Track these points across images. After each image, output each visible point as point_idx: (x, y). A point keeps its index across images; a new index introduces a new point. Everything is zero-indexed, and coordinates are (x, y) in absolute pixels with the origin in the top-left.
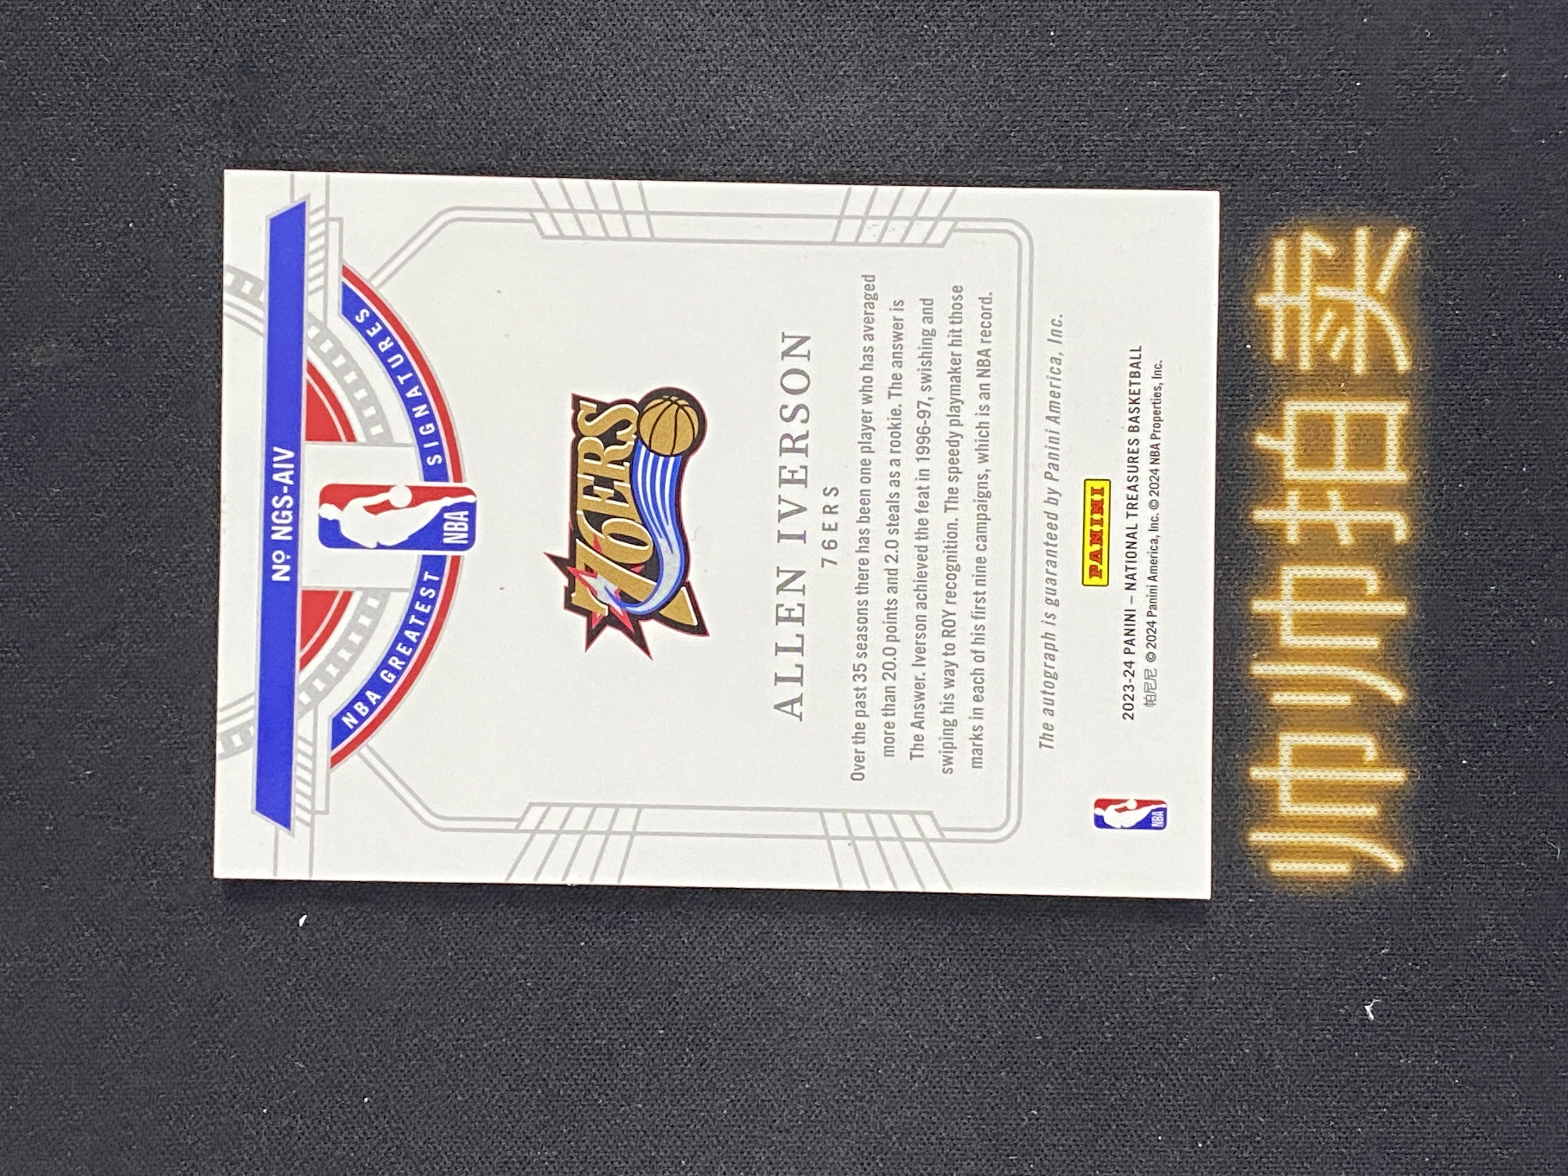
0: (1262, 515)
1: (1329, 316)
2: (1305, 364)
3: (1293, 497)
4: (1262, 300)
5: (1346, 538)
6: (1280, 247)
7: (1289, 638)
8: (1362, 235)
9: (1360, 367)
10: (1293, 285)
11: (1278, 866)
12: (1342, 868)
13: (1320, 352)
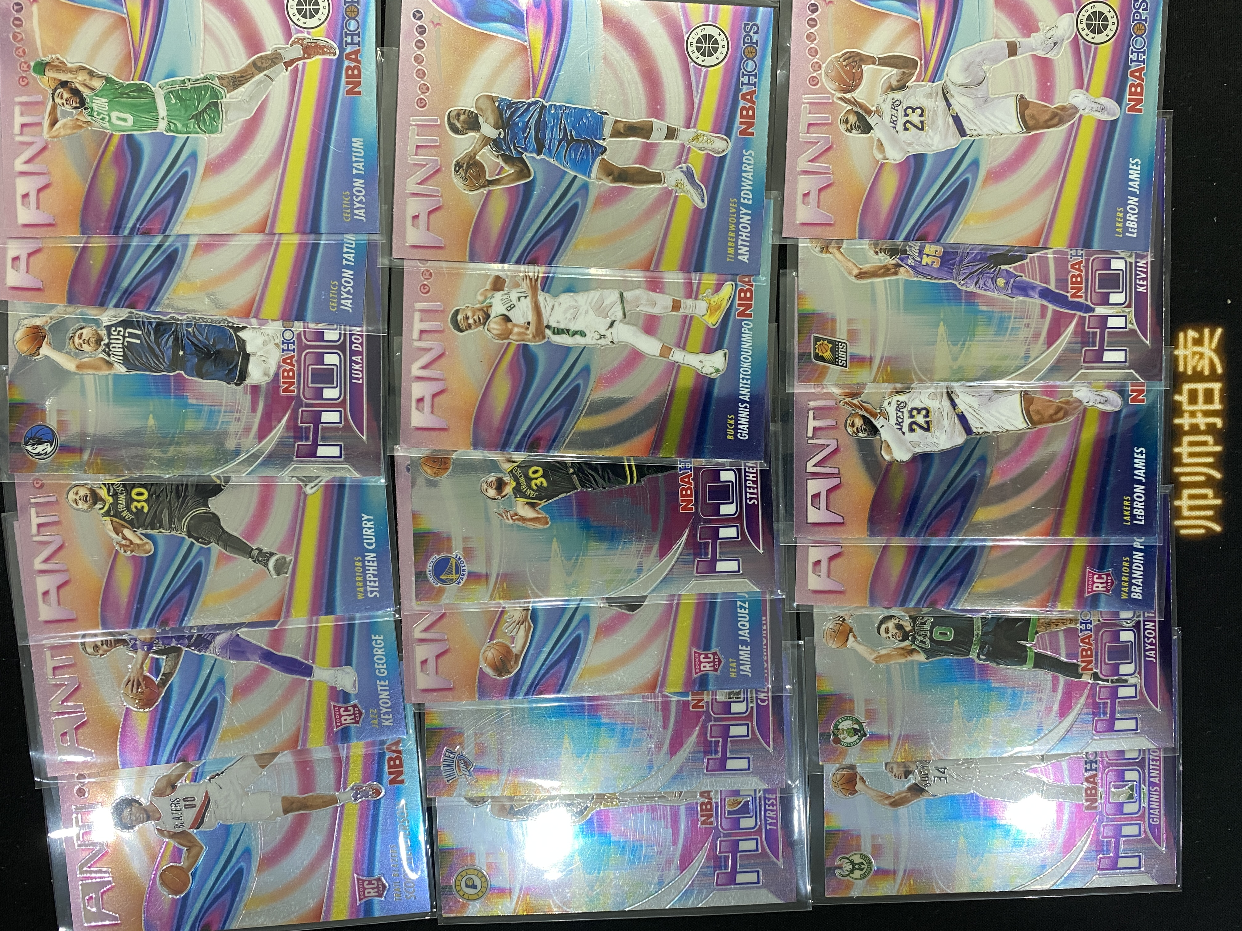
0: (1177, 421)
1: (1197, 357)
2: (1190, 372)
3: (1186, 415)
4: (1176, 352)
5: (1203, 428)
6: (1181, 335)
7: (1186, 460)
8: (1207, 331)
9: (1207, 373)
10: (1185, 347)
11: (1183, 532)
12: (1202, 531)
13: (1194, 368)
